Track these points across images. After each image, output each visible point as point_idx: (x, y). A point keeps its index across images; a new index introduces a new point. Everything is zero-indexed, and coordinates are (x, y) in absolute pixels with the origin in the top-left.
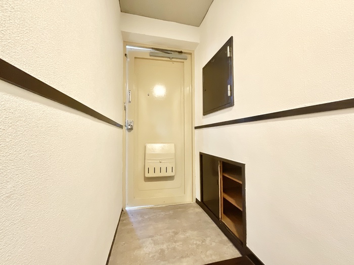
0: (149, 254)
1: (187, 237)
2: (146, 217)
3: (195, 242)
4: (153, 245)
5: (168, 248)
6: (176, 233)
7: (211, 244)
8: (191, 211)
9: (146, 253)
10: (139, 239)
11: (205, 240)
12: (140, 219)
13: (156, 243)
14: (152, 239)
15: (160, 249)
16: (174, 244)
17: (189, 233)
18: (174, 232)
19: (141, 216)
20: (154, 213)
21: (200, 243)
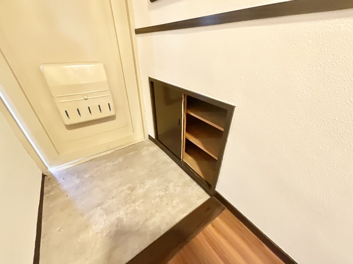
0: (102, 233)
1: (148, 190)
2: (87, 176)
3: (157, 194)
4: (105, 216)
5: (127, 214)
6: (132, 189)
7: (175, 191)
8: (145, 152)
9: (97, 233)
10: (82, 215)
11: (167, 187)
12: (78, 181)
13: (108, 212)
14: (102, 209)
15: (116, 219)
16: (133, 204)
17: (149, 184)
18: (129, 188)
19: (78, 177)
20: (98, 166)
21: (163, 193)
